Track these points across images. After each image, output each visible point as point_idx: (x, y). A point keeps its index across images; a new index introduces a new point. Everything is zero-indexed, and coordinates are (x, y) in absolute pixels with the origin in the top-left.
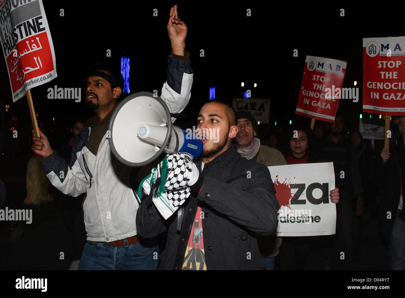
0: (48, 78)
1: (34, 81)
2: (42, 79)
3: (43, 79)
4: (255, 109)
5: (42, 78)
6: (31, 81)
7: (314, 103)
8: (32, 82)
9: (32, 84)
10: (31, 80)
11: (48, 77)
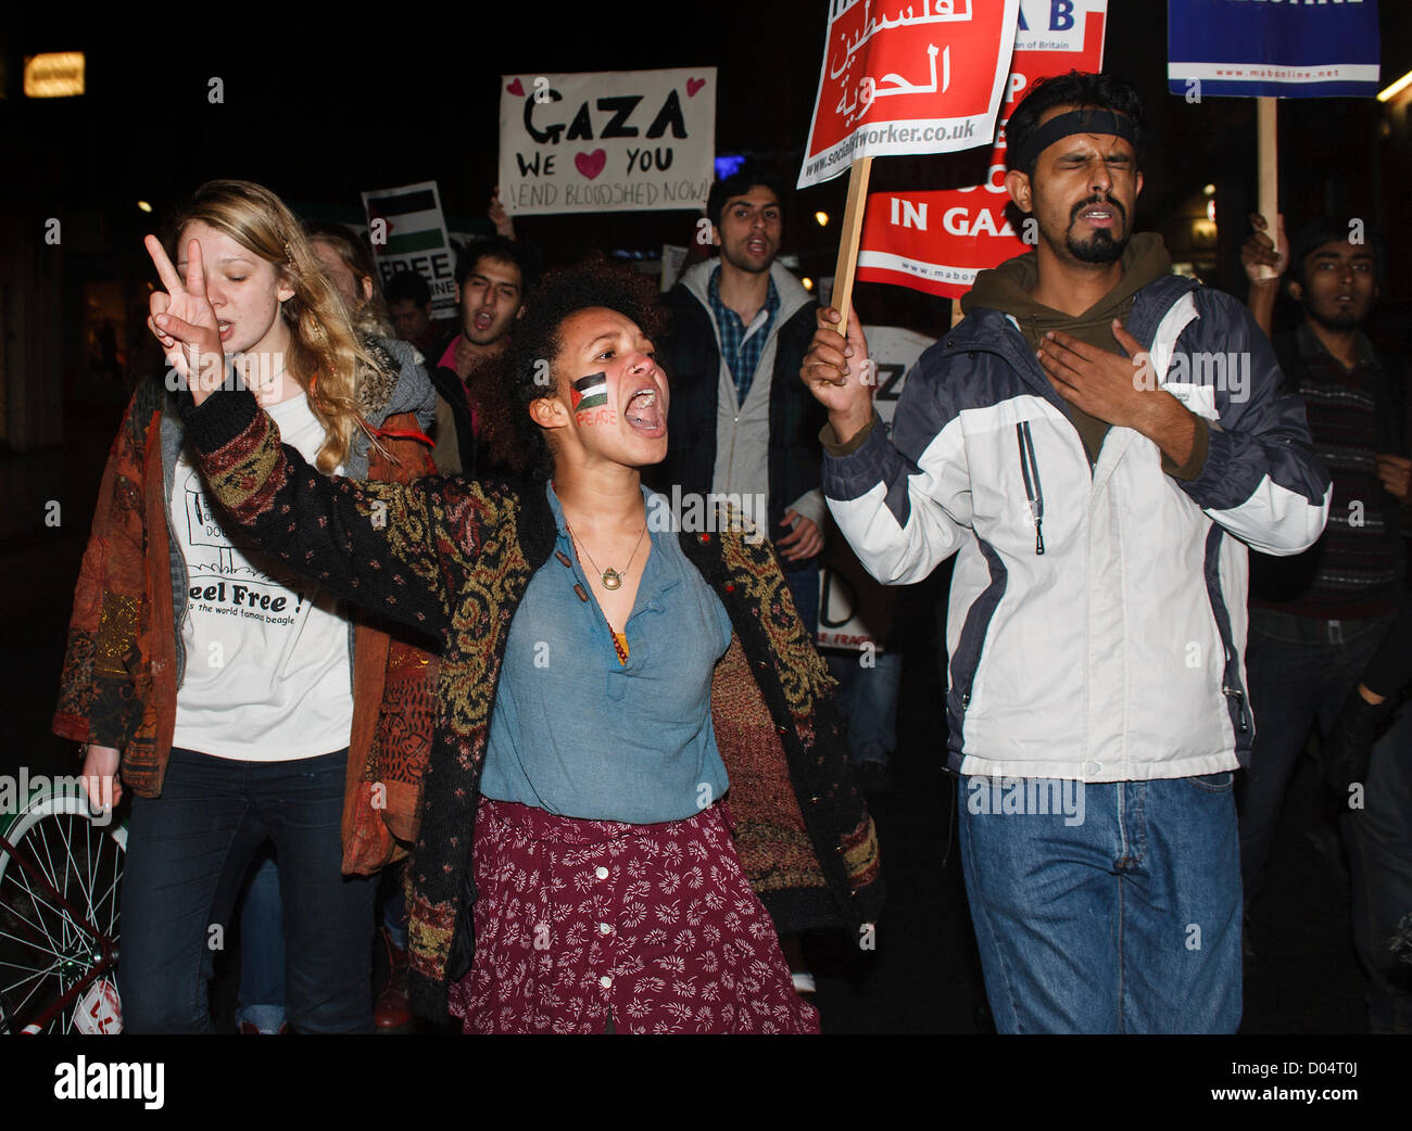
0: (955, 137)
1: (897, 133)
2: (929, 134)
3: (933, 134)
4: (633, 132)
5: (932, 131)
6: (887, 129)
7: (956, 221)
8: (892, 135)
9: (889, 141)
10: (891, 126)
11: (955, 132)
